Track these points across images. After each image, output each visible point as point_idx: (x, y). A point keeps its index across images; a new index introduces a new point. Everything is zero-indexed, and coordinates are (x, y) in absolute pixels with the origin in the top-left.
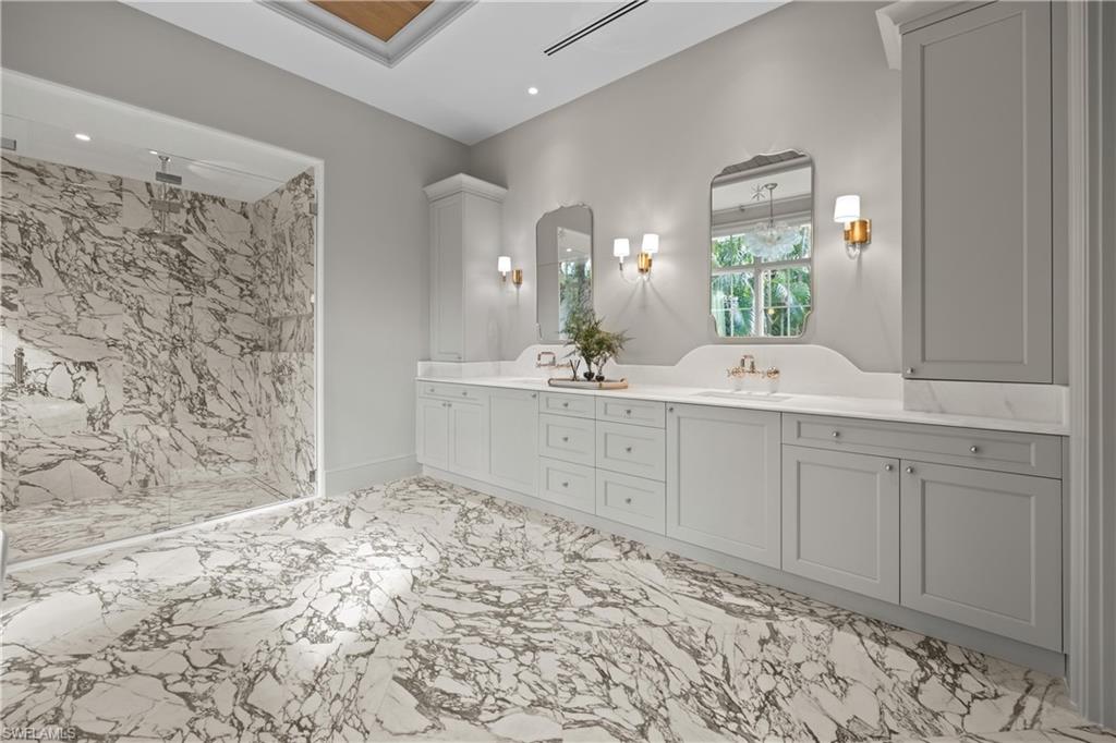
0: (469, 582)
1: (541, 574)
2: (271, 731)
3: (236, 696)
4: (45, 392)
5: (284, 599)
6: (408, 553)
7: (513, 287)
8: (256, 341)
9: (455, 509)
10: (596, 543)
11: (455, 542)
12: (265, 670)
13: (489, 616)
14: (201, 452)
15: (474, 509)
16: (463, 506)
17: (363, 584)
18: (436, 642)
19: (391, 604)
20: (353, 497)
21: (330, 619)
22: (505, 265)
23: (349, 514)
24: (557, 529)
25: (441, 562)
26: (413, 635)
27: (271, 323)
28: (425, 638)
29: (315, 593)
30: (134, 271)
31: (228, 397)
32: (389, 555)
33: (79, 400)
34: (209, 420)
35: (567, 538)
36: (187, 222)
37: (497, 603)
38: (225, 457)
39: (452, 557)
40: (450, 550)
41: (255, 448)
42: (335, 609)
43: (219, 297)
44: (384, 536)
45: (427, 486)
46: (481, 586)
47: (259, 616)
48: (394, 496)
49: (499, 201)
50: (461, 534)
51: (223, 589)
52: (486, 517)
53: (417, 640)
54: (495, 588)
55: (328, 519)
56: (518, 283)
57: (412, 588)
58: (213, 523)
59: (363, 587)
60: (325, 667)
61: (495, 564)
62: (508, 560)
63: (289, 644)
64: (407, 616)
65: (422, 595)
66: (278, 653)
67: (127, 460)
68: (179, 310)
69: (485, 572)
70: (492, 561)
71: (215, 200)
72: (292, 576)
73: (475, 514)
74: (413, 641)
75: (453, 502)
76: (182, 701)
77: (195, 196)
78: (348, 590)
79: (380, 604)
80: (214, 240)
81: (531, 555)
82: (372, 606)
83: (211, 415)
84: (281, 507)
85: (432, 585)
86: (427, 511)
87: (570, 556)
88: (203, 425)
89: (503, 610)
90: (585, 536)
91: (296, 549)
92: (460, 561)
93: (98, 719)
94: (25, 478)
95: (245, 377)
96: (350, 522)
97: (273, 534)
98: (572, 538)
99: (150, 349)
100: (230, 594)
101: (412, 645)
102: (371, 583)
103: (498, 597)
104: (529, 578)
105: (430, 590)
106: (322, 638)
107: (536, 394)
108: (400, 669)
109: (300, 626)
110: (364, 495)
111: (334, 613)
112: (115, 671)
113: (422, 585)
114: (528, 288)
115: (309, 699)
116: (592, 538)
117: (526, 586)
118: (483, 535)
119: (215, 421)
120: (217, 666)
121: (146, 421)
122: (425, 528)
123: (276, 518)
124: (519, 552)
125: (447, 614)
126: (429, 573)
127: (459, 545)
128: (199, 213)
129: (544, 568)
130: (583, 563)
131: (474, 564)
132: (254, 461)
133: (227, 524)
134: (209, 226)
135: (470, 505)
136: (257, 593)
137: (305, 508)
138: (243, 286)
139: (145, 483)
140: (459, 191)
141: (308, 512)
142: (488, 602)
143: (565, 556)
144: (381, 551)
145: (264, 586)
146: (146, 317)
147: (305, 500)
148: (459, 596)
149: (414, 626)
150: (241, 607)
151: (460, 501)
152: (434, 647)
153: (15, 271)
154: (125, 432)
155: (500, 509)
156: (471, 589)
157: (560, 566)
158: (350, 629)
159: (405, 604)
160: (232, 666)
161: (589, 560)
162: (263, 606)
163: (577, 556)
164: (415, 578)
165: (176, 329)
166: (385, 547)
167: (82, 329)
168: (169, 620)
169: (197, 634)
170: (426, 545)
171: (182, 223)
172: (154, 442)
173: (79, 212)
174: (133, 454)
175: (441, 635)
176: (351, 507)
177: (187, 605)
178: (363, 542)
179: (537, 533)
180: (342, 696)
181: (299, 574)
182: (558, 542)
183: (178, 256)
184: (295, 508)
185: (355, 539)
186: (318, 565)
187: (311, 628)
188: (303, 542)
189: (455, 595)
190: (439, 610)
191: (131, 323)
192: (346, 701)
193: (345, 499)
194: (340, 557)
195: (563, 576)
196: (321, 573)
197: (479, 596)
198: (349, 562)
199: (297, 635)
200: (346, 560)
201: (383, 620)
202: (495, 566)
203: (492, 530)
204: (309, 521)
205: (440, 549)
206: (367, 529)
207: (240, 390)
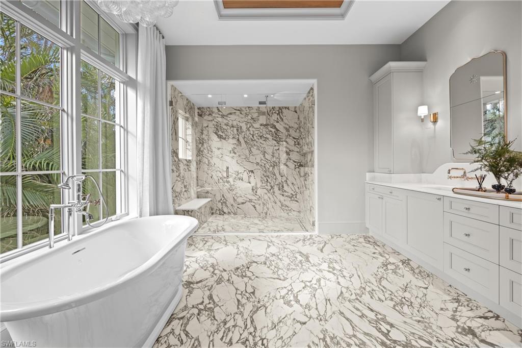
0: (372, 310)
1: (429, 330)
2: (253, 336)
3: (251, 311)
4: (242, 180)
5: (284, 276)
6: (344, 276)
7: (431, 125)
8: (300, 163)
9: (381, 259)
10: (497, 330)
11: (373, 280)
12: (264, 306)
13: (377, 341)
14: (282, 205)
15: (393, 264)
16: (387, 259)
17: (316, 284)
18: (338, 338)
19: (324, 301)
20: (330, 237)
21: (296, 295)
22: (423, 111)
23: (325, 245)
24: (458, 301)
25: (359, 289)
26: (327, 326)
27: (304, 155)
28: (334, 332)
29: (296, 280)
30: (263, 139)
31: (290, 185)
32: (334, 274)
33: (250, 183)
34: (285, 193)
35: (464, 312)
36: (277, 118)
37: (386, 335)
38: (290, 209)
39: (368, 289)
40: (368, 284)
41: (300, 207)
42: (300, 291)
43: (288, 146)
44: (336, 262)
45: (369, 241)
46: (379, 317)
47: (272, 280)
48: (349, 242)
49: (420, 71)
50: (379, 277)
51: (267, 263)
52: (400, 272)
53: (328, 331)
54: (388, 323)
55: (315, 245)
56: (435, 121)
57: (338, 298)
58: (276, 234)
59: (315, 286)
60: (284, 319)
61: (394, 306)
62: (405, 307)
63: (276, 299)
64: (329, 313)
65: (342, 305)
66: (271, 301)
67: (262, 204)
68: (275, 152)
69: (386, 309)
70: (394, 303)
71: (286, 108)
72: (291, 267)
73: (393, 267)
74: (326, 330)
75: (381, 255)
76: (237, 303)
77: (280, 108)
78: (308, 284)
79: (319, 299)
80: (286, 124)
81: (426, 312)
82: (315, 298)
83: (285, 191)
84: (301, 234)
85: (349, 301)
86: (363, 256)
87: (464, 329)
88: (283, 195)
89: (388, 342)
90: (486, 318)
91: (297, 255)
92: (371, 293)
93: (217, 295)
94: (238, 206)
95: (297, 177)
96: (323, 250)
97: (293, 245)
98: (471, 314)
99: (267, 166)
100: (269, 266)
101: (324, 331)
102: (320, 285)
103: (389, 331)
104: (419, 329)
105: (347, 304)
106: (288, 303)
107: (440, 198)
108: (313, 342)
109: (283, 292)
110: (335, 237)
111: (298, 293)
112: (229, 280)
113: (344, 298)
114: (444, 124)
115: (272, 331)
116: (492, 323)
117: (414, 334)
118: (394, 283)
119: (286, 194)
120: (252, 294)
121: (266, 192)
122: (359, 266)
123: (296, 238)
124: (416, 305)
125: (351, 324)
126: (350, 294)
127: (375, 283)
128: (281, 115)
129: (434, 327)
130: (476, 340)
131: (380, 300)
132: (299, 212)
133: (280, 236)
134: (284, 118)
135: (392, 260)
136: (276, 269)
137: (309, 237)
138: (296, 140)
139: (266, 214)
140: (389, 73)
141: (309, 240)
142: (380, 330)
143: (458, 327)
144: (331, 270)
145: (280, 267)
146: (266, 155)
147: (310, 233)
148: (362, 316)
149: (331, 321)
150: (268, 273)
151: (386, 255)
152: (336, 341)
153: (236, 142)
154: (261, 195)
155: (412, 270)
156: (372, 315)
157: (451, 332)
158: (301, 305)
159: (331, 305)
160: (256, 298)
161: (483, 341)
162: (276, 276)
163: (471, 332)
164: (342, 293)
165: (275, 159)
166: (334, 269)
167: (251, 160)
168: (248, 268)
169: (253, 277)
170: (356, 276)
171: (276, 119)
172: (269, 199)
173: (249, 121)
174: (263, 203)
175: (342, 335)
176: (327, 242)
177: (255, 264)
178: (325, 262)
179: (437, 297)
180: (284, 339)
181: (294, 267)
182: (455, 311)
183: (275, 132)
184: (305, 236)
185: (323, 259)
186: (302, 266)
187: (287, 295)
188: (301, 253)
189: (360, 315)
190: (347, 319)
191: (262, 156)
192: (284, 343)
193: (326, 237)
194: (312, 266)
195: (450, 342)
196: (302, 270)
197: (376, 323)
198: (315, 270)
199: (281, 296)
200: (314, 269)
201: (317, 309)
202: (394, 307)
203: (402, 282)
204: (308, 244)
205: (363, 282)
206: (330, 256)
207: (295, 183)
